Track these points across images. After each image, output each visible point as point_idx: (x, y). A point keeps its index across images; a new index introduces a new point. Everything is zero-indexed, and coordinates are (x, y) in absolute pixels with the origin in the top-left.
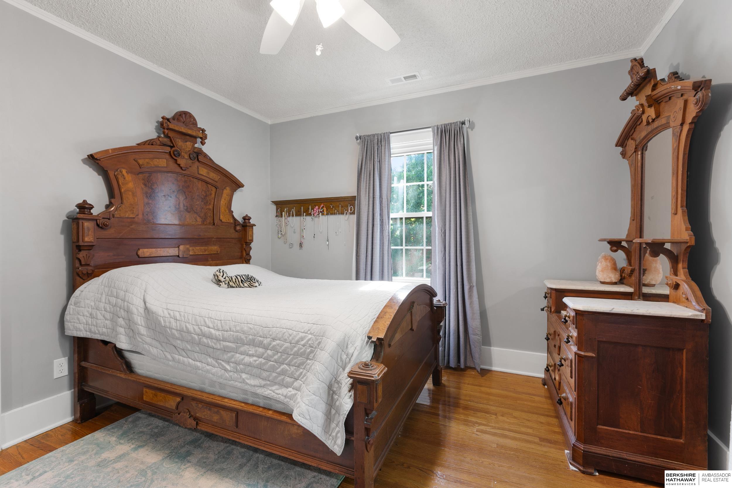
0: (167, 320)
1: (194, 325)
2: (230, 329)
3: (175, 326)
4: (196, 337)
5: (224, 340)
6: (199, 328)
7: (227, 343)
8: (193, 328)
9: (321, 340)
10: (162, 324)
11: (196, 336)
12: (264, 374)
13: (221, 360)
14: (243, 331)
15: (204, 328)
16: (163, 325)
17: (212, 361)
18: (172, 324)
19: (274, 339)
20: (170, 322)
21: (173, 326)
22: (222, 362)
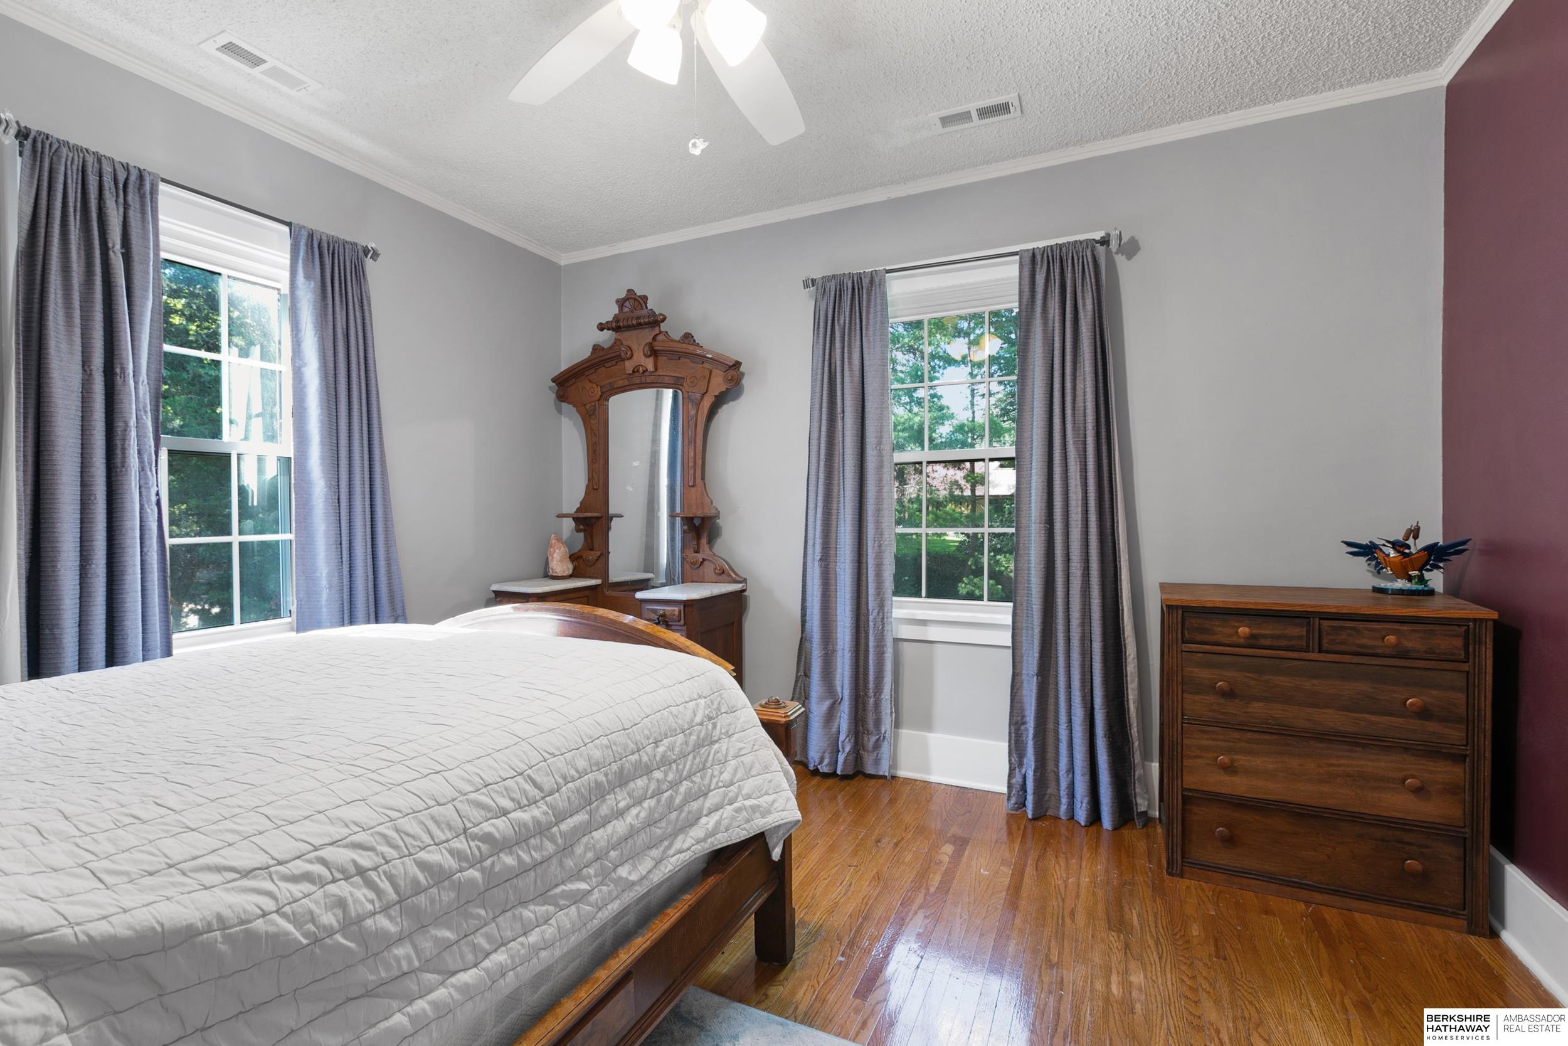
0: (313, 906)
1: (447, 841)
2: (564, 778)
3: (372, 902)
4: (474, 874)
5: (560, 817)
6: (475, 837)
7: (569, 820)
8: (451, 852)
9: (719, 699)
10: (296, 940)
11: (471, 870)
12: (658, 830)
13: (557, 886)
14: (597, 764)
15: (493, 825)
16: (305, 941)
17: (537, 908)
18: (356, 901)
19: (656, 743)
20: (341, 903)
21: (362, 904)
22: (563, 887)
